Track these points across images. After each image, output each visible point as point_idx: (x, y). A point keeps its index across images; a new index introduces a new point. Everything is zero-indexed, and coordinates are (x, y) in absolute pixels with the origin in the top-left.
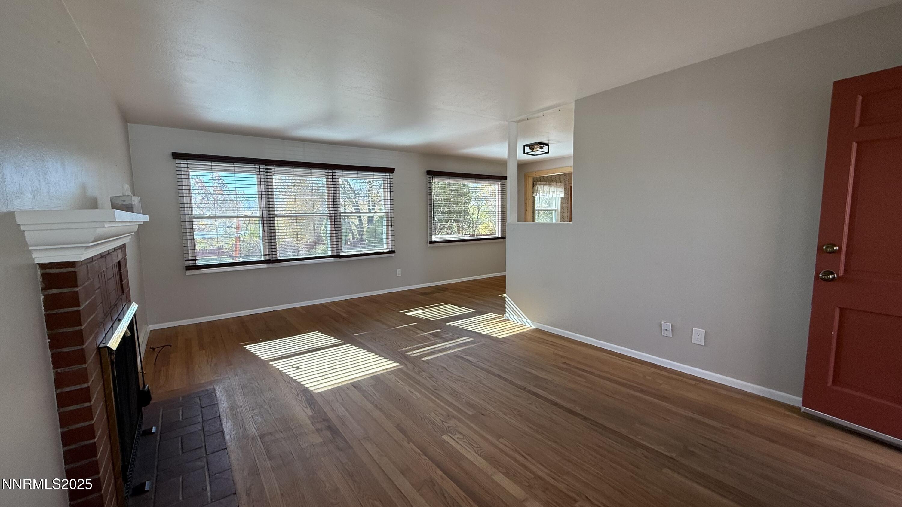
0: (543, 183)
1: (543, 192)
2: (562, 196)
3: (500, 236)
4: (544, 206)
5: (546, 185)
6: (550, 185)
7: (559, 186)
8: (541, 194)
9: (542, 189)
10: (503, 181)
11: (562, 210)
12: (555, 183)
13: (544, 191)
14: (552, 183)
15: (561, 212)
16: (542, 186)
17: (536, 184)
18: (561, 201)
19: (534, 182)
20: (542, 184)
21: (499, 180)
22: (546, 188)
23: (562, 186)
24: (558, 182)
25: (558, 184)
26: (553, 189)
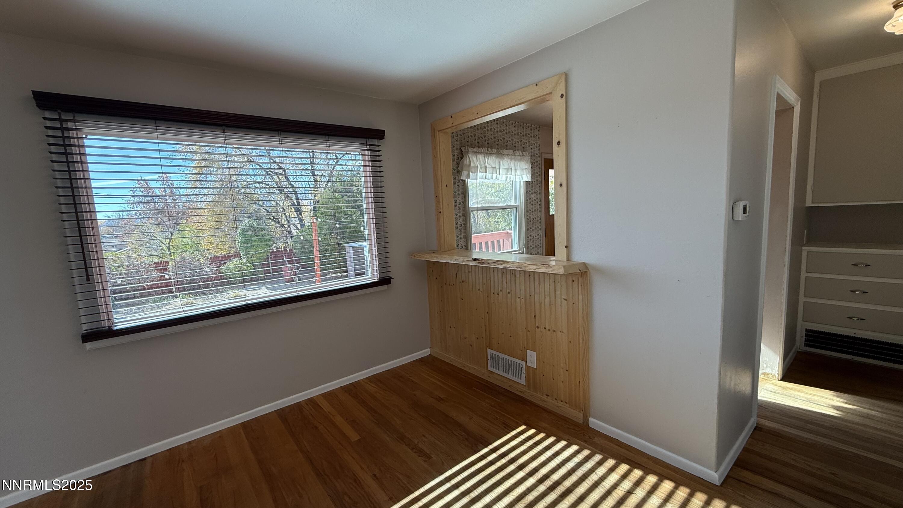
0: (482, 150)
1: (483, 170)
2: (527, 177)
3: (376, 279)
4: (491, 200)
5: (490, 154)
6: (499, 155)
7: (519, 158)
8: (480, 175)
9: (482, 163)
10: (376, 142)
11: (530, 207)
12: (511, 152)
13: (486, 167)
14: (505, 152)
15: (527, 211)
16: (481, 157)
17: (467, 152)
18: (526, 189)
19: (463, 149)
20: (481, 153)
21: (363, 141)
22: (491, 161)
23: (526, 158)
24: (518, 150)
25: (517, 153)
26: (506, 163)
